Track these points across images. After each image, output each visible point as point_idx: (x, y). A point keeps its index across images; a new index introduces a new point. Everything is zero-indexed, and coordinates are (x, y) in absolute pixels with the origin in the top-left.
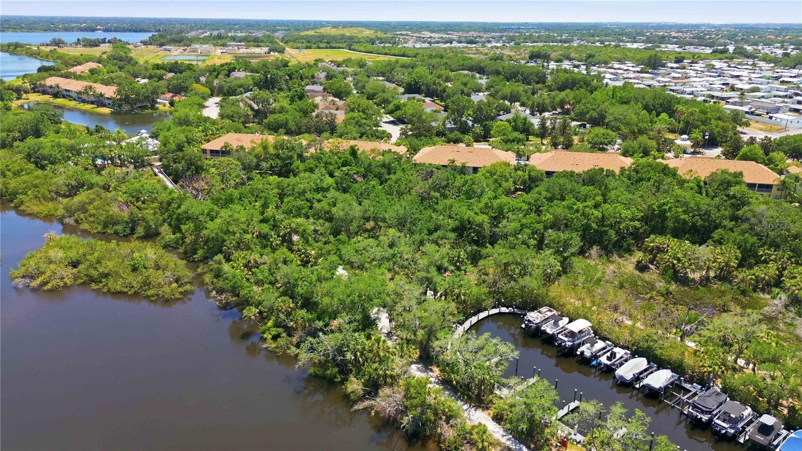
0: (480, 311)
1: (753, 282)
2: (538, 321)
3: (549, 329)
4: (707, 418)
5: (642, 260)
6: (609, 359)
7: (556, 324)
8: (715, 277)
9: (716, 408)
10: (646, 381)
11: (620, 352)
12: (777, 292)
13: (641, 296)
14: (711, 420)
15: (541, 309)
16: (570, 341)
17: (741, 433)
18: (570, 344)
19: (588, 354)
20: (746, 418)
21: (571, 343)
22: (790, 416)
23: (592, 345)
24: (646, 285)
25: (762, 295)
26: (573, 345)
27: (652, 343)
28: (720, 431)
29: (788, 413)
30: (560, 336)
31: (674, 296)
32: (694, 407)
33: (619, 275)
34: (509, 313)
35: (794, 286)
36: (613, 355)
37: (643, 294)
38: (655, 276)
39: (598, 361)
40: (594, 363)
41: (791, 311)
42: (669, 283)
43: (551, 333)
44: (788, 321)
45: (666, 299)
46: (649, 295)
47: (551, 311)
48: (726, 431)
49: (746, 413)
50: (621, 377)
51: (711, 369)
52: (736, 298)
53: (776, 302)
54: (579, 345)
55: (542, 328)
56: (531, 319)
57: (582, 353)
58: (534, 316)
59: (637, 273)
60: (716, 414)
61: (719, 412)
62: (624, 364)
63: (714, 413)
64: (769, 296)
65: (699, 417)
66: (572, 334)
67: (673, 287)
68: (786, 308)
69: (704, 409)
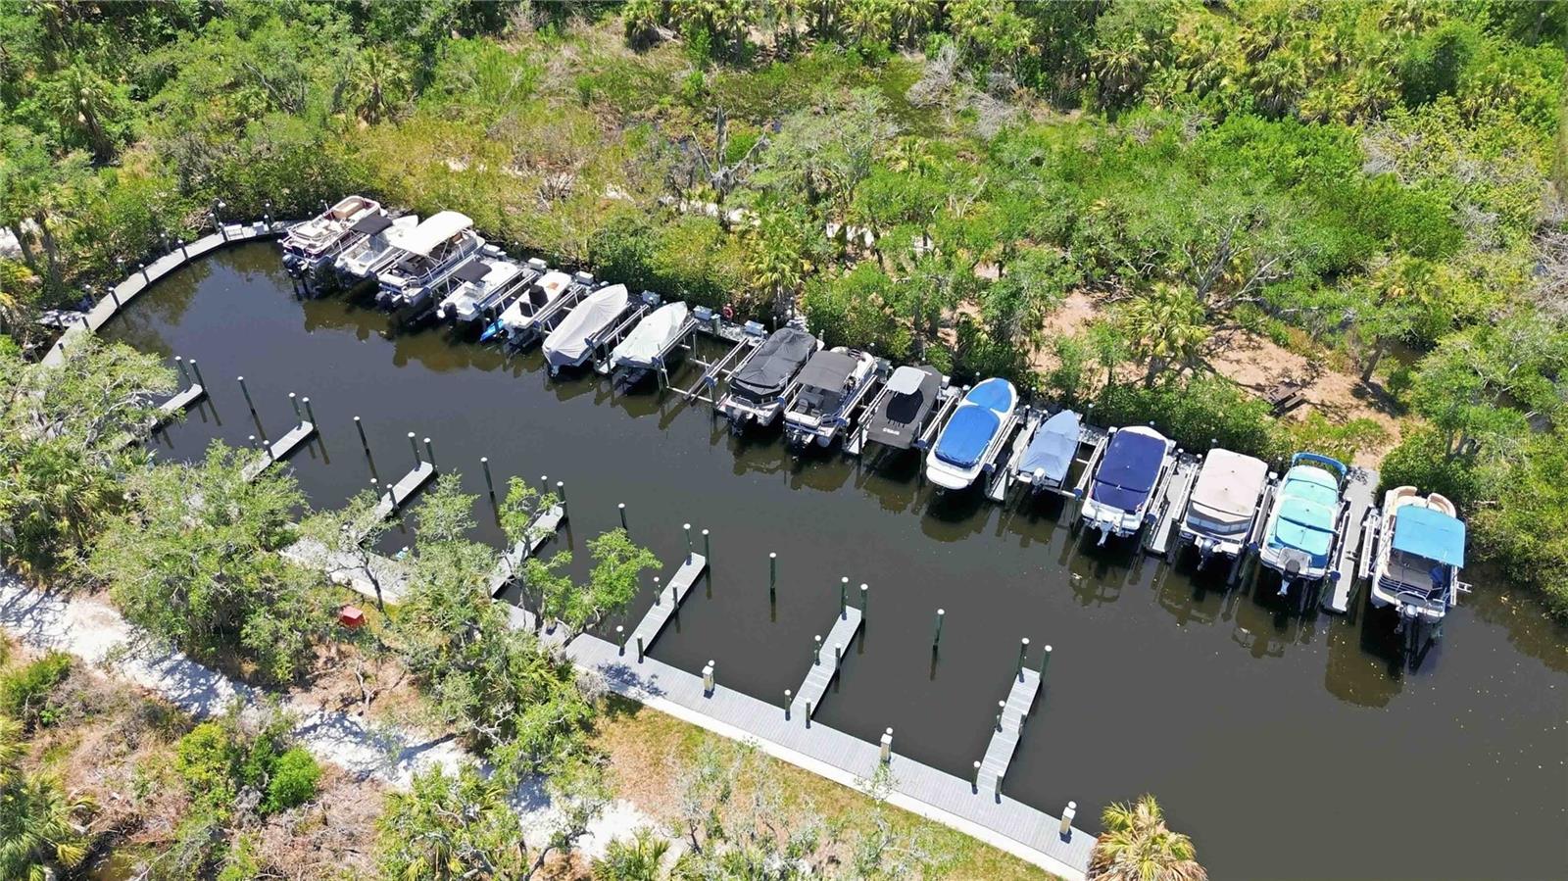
0: (158, 252)
1: (886, 27)
2: (321, 246)
3: (356, 262)
4: (769, 414)
5: (637, 18)
6: (525, 310)
7: (378, 243)
8: (810, 34)
9: (790, 381)
10: (619, 352)
11: (554, 283)
12: (937, 41)
13: (636, 113)
14: (779, 416)
15: (334, 208)
16: (415, 286)
17: (851, 429)
18: (414, 292)
19: (466, 311)
20: (861, 386)
21: (418, 290)
22: (962, 350)
23: (478, 281)
24: (649, 84)
25: (908, 57)
26: (425, 293)
27: (632, 240)
28: (800, 442)
29: (959, 340)
30: (385, 277)
31: (714, 98)
32: (738, 392)
33: (584, 70)
34: (258, 239)
35: (969, 16)
36: (539, 298)
37: (640, 108)
38: (672, 56)
39: (500, 325)
40: (491, 331)
41: (968, 82)
42: (705, 67)
43: (361, 272)
44: (962, 106)
45: (696, 111)
46: (657, 107)
47: (367, 206)
48: (816, 436)
49: (860, 373)
50: (557, 355)
51: (776, 276)
52: (853, 76)
53: (937, 66)
54: (443, 291)
55: (338, 264)
56: (302, 244)
57: (451, 311)
58: (310, 234)
59: (630, 54)
60: (791, 397)
61: (797, 389)
62: (568, 313)
63: (783, 396)
64: (923, 57)
65: (750, 416)
66: (416, 265)
67: (716, 75)
68: (957, 75)
69: (759, 391)
